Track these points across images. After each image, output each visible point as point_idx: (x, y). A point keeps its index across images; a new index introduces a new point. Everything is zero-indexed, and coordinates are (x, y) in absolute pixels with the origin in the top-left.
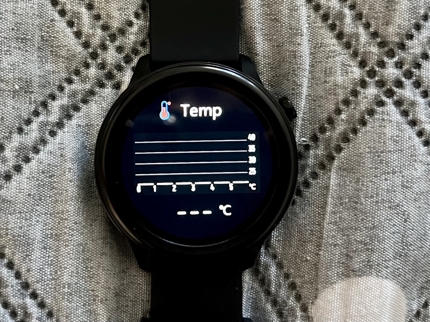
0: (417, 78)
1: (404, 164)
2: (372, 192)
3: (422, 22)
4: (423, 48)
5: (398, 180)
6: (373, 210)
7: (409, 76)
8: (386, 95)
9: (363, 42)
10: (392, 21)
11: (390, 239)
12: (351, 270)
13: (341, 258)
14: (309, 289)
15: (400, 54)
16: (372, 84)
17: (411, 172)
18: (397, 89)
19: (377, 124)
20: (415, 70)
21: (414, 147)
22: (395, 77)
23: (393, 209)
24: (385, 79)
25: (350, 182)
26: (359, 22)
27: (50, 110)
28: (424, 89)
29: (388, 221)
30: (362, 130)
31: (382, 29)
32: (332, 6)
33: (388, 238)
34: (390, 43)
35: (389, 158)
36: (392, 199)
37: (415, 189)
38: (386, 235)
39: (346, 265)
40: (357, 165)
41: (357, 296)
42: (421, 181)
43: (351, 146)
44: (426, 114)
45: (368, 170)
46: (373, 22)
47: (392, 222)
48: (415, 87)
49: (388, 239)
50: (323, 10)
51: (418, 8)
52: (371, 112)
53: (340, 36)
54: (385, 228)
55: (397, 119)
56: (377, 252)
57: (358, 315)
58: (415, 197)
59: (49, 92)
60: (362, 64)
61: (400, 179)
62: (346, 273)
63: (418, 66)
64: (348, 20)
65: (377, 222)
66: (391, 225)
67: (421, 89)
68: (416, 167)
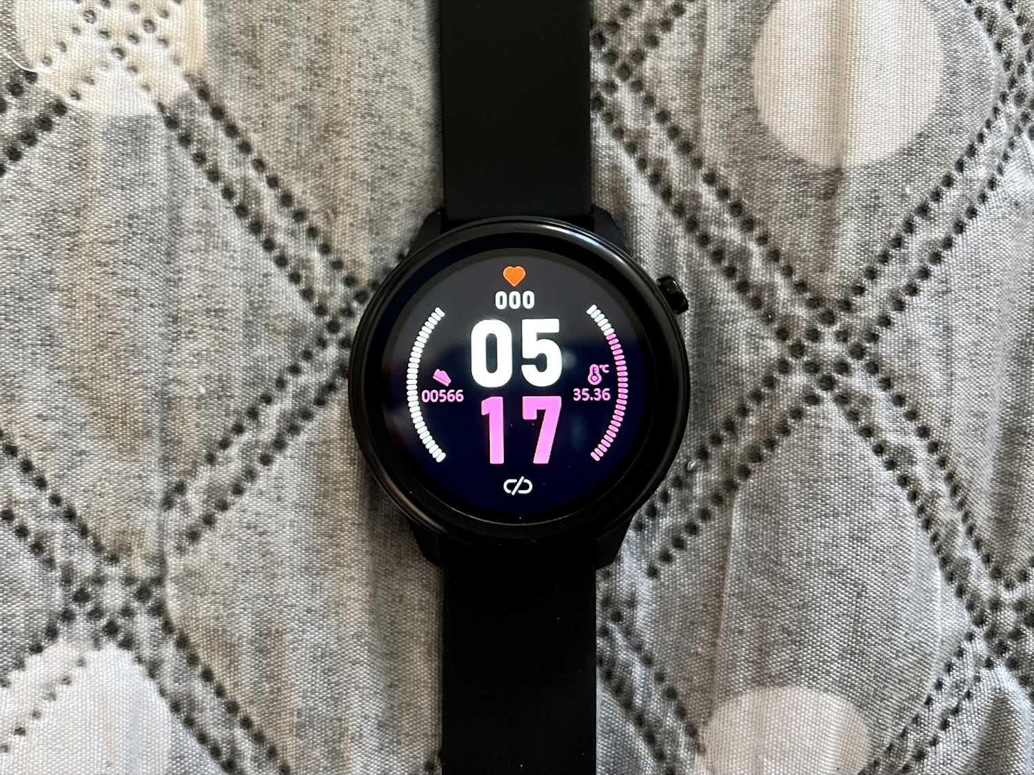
0: (872, 357)
1: (852, 500)
2: (800, 547)
3: (878, 266)
4: (880, 308)
5: (843, 527)
6: (802, 577)
7: (859, 354)
8: (821, 386)
9: (781, 299)
10: (830, 266)
11: (832, 626)
12: (766, 674)
13: (750, 653)
14: (699, 699)
15: (844, 319)
16: (797, 368)
17: (865, 514)
18: (839, 376)
19: (806, 433)
20: (868, 345)
21: (868, 470)
22: (836, 356)
23: (835, 576)
24: (821, 360)
25: (765, 528)
26: (774, 266)
27: (262, 421)
28: (884, 376)
29: (827, 596)
30: (783, 441)
31: (812, 278)
32: (728, 239)
33: (828, 624)
34: (827, 301)
35: (827, 490)
36: (833, 559)
37: (874, 541)
38: (825, 619)
39: (759, 665)
40: (775, 500)
41: (776, 718)
42: (883, 528)
43: (764, 468)
44: (887, 417)
45: (794, 510)
46: (798, 267)
47: (834, 598)
48: (868, 372)
49: (829, 626)
50: (713, 246)
51: (871, 244)
52: (798, 414)
53: (743, 287)
54: (822, 607)
55: (840, 425)
56: (810, 647)
57: (779, 750)
58: (873, 555)
59: (261, 391)
60: (782, 334)
61: (846, 525)
62: (758, 679)
63: (874, 338)
64: (756, 262)
65: (809, 597)
66: (834, 603)
67: (880, 376)
68: (873, 504)
